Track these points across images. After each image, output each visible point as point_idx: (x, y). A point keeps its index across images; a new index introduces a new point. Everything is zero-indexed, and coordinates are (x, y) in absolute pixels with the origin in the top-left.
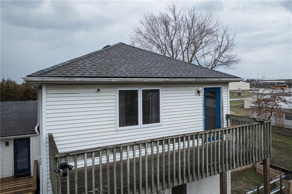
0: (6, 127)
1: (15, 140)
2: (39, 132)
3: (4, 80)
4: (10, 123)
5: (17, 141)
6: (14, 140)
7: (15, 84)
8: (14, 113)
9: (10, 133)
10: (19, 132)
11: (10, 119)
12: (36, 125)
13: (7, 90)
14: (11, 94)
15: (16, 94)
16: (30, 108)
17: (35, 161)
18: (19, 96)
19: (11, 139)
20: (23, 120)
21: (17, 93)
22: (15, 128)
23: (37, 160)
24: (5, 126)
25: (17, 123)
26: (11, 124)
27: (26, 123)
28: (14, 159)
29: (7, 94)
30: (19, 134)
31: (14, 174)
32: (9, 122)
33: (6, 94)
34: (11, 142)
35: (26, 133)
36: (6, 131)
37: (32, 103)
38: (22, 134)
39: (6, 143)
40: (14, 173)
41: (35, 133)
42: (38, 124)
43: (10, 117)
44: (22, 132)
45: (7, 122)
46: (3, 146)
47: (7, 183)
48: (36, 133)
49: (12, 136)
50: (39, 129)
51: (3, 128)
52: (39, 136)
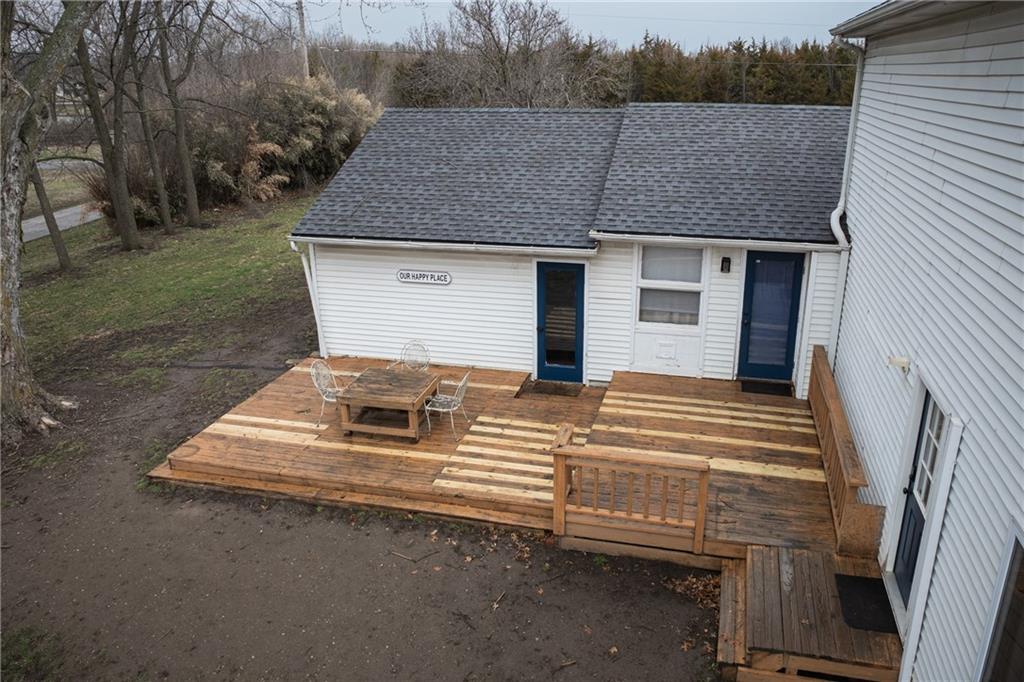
0: (722, 199)
1: (752, 255)
2: (848, 238)
3: (648, 40)
4: (735, 186)
5: (758, 261)
6: (750, 253)
7: (680, 54)
8: (744, 149)
9: (741, 226)
10: (772, 228)
11: (732, 171)
12: (835, 208)
13: (658, 74)
14: (669, 87)
15: (683, 87)
16: (797, 133)
17: (815, 346)
18: (690, 93)
19: (741, 248)
20: (780, 183)
21: (684, 84)
22: (755, 210)
23: (822, 347)
24: (722, 197)
25: (759, 189)
26: (740, 191)
27: (790, 193)
28: (743, 322)
29: (656, 86)
30: (772, 236)
31: (738, 375)
32: (731, 184)
33: (654, 88)
34: (738, 261)
35: (797, 236)
36: (725, 217)
37: (802, 114)
38: (782, 235)
39: (723, 262)
40: (736, 372)
41: (830, 239)
42: (841, 204)
43: (732, 162)
44: (780, 228)
45: (725, 183)
46: (711, 271)
47: (720, 404)
48: (835, 241)
49: (747, 238)
50: (846, 225)
51: (716, 204)
52: (845, 255)
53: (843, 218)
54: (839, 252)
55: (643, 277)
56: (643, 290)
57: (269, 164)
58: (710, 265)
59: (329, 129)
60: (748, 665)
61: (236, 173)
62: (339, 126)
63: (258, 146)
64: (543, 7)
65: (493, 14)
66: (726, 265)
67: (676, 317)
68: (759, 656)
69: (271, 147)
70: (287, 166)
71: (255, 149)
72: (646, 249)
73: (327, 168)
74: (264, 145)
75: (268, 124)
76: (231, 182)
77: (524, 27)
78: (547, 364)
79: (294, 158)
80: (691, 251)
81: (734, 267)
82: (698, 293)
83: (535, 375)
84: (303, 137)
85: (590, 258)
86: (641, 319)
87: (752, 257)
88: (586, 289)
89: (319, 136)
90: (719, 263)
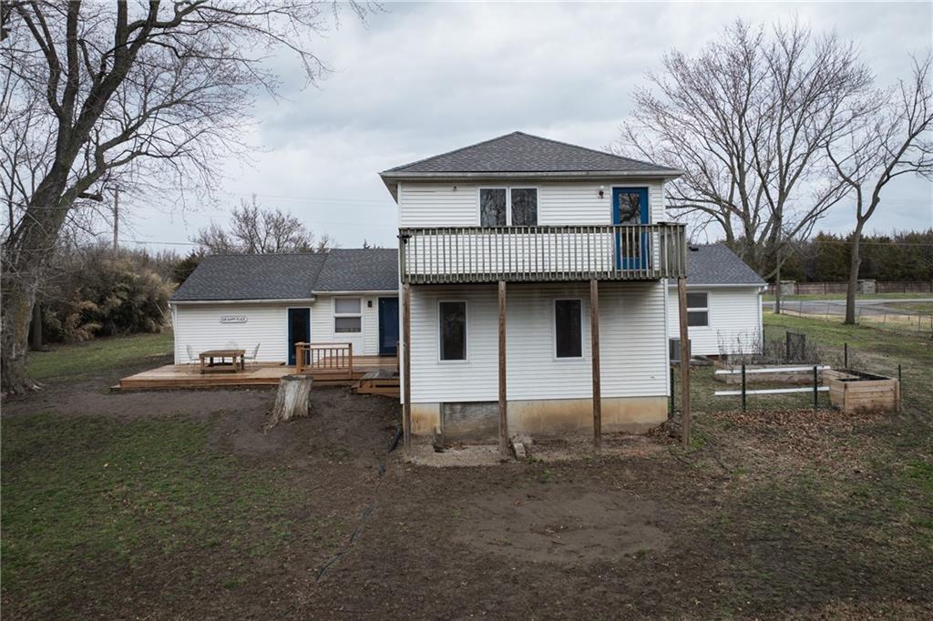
0: (368, 279)
4: (374, 275)
5: (383, 302)
6: (380, 297)
8: (380, 263)
9: (374, 287)
10: (386, 286)
11: (374, 270)
20: (392, 273)
22: (381, 282)
25: (384, 276)
26: (376, 276)
28: (380, 329)
30: (385, 289)
31: (379, 354)
34: (375, 301)
35: (395, 288)
36: (368, 284)
38: (389, 288)
44: (389, 286)
45: (370, 274)
46: (364, 307)
51: (365, 281)
55: (336, 312)
56: (337, 318)
57: (87, 316)
58: (364, 305)
59: (132, 294)
60: (361, 387)
61: (63, 321)
62: (140, 292)
63: (81, 303)
64: (288, 217)
65: (257, 220)
66: (370, 304)
67: (351, 330)
68: (364, 382)
69: (90, 305)
70: (100, 319)
71: (78, 305)
72: (336, 300)
73: (128, 321)
74: (84, 303)
75: (89, 290)
76: (59, 327)
77: (276, 227)
78: (293, 357)
79: (106, 311)
80: (355, 299)
81: (373, 305)
82: (359, 318)
83: (287, 364)
84: (114, 297)
85: (312, 304)
86: (336, 331)
87: (381, 300)
88: (311, 319)
89: (125, 298)
90: (367, 303)
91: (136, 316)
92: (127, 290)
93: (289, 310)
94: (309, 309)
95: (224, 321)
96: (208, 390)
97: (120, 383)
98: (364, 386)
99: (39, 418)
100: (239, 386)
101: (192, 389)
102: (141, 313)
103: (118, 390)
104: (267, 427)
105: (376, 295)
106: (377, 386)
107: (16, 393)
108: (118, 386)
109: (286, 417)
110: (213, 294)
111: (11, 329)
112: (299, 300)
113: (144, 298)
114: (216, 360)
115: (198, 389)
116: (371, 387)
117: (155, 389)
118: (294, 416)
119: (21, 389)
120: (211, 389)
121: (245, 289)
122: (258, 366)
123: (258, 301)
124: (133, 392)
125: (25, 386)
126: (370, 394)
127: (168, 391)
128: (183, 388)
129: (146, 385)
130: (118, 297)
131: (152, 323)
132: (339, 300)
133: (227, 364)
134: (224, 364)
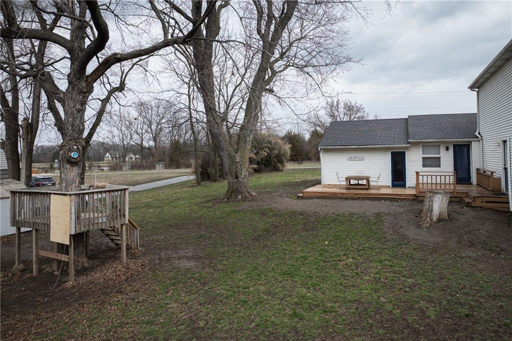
0: (443, 132)
2: (481, 137)
4: (446, 130)
5: (456, 147)
8: (447, 123)
9: (451, 137)
10: (459, 136)
11: (445, 127)
12: (476, 131)
16: (461, 119)
20: (459, 128)
22: (454, 134)
25: (453, 130)
26: (448, 131)
28: (454, 165)
30: (460, 138)
34: (451, 147)
35: (467, 137)
36: (445, 135)
38: (463, 138)
41: (476, 137)
42: (478, 130)
43: (444, 125)
44: (462, 136)
45: (443, 129)
48: (478, 138)
49: (453, 139)
52: (481, 141)
53: (479, 133)
54: (479, 141)
55: (423, 154)
56: (423, 158)
58: (443, 150)
59: (271, 150)
60: (474, 201)
65: (339, 106)
66: (447, 149)
67: (433, 166)
68: (476, 199)
70: (257, 163)
72: (423, 146)
73: (269, 164)
78: (395, 183)
79: (259, 159)
80: (437, 145)
81: (449, 149)
82: (440, 158)
83: (391, 186)
84: (263, 151)
85: (407, 148)
86: (423, 167)
87: (454, 146)
88: (406, 158)
89: (268, 152)
90: (445, 148)
91: (273, 162)
92: (269, 148)
93: (392, 152)
94: (405, 152)
95: (350, 159)
96: (356, 199)
97: (302, 193)
98: (476, 202)
99: (268, 211)
100: (376, 198)
101: (347, 199)
102: (275, 160)
103: (302, 198)
104: (424, 226)
105: (451, 142)
106: (487, 202)
107: (245, 196)
108: (301, 195)
109: (435, 219)
110: (343, 143)
111: (242, 161)
112: (399, 145)
113: (276, 152)
114: (352, 182)
115: (350, 199)
116: (482, 202)
117: (323, 198)
118: (439, 218)
119: (247, 195)
120: (358, 199)
121: (362, 140)
122: (379, 187)
123: (373, 146)
124: (310, 198)
125: (249, 193)
126: (481, 207)
127: (332, 199)
128: (340, 198)
129: (318, 195)
130: (264, 151)
131: (279, 165)
132: (425, 146)
133: (361, 185)
134: (358, 184)
